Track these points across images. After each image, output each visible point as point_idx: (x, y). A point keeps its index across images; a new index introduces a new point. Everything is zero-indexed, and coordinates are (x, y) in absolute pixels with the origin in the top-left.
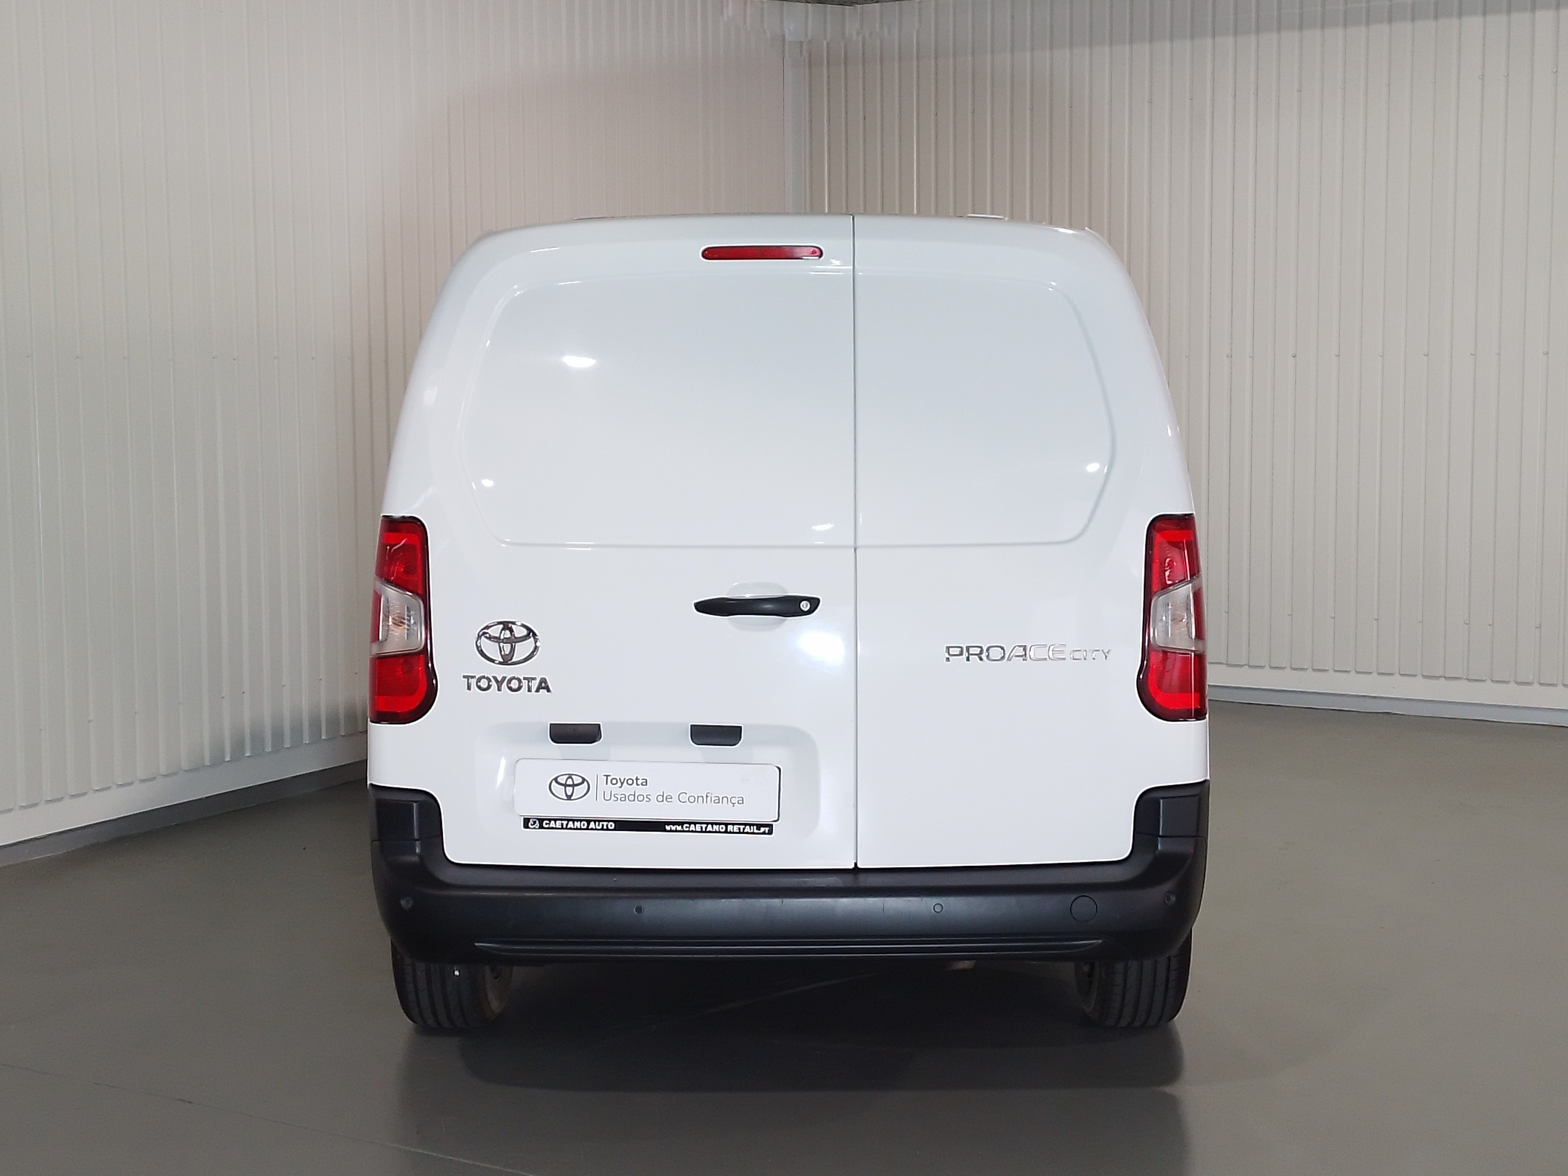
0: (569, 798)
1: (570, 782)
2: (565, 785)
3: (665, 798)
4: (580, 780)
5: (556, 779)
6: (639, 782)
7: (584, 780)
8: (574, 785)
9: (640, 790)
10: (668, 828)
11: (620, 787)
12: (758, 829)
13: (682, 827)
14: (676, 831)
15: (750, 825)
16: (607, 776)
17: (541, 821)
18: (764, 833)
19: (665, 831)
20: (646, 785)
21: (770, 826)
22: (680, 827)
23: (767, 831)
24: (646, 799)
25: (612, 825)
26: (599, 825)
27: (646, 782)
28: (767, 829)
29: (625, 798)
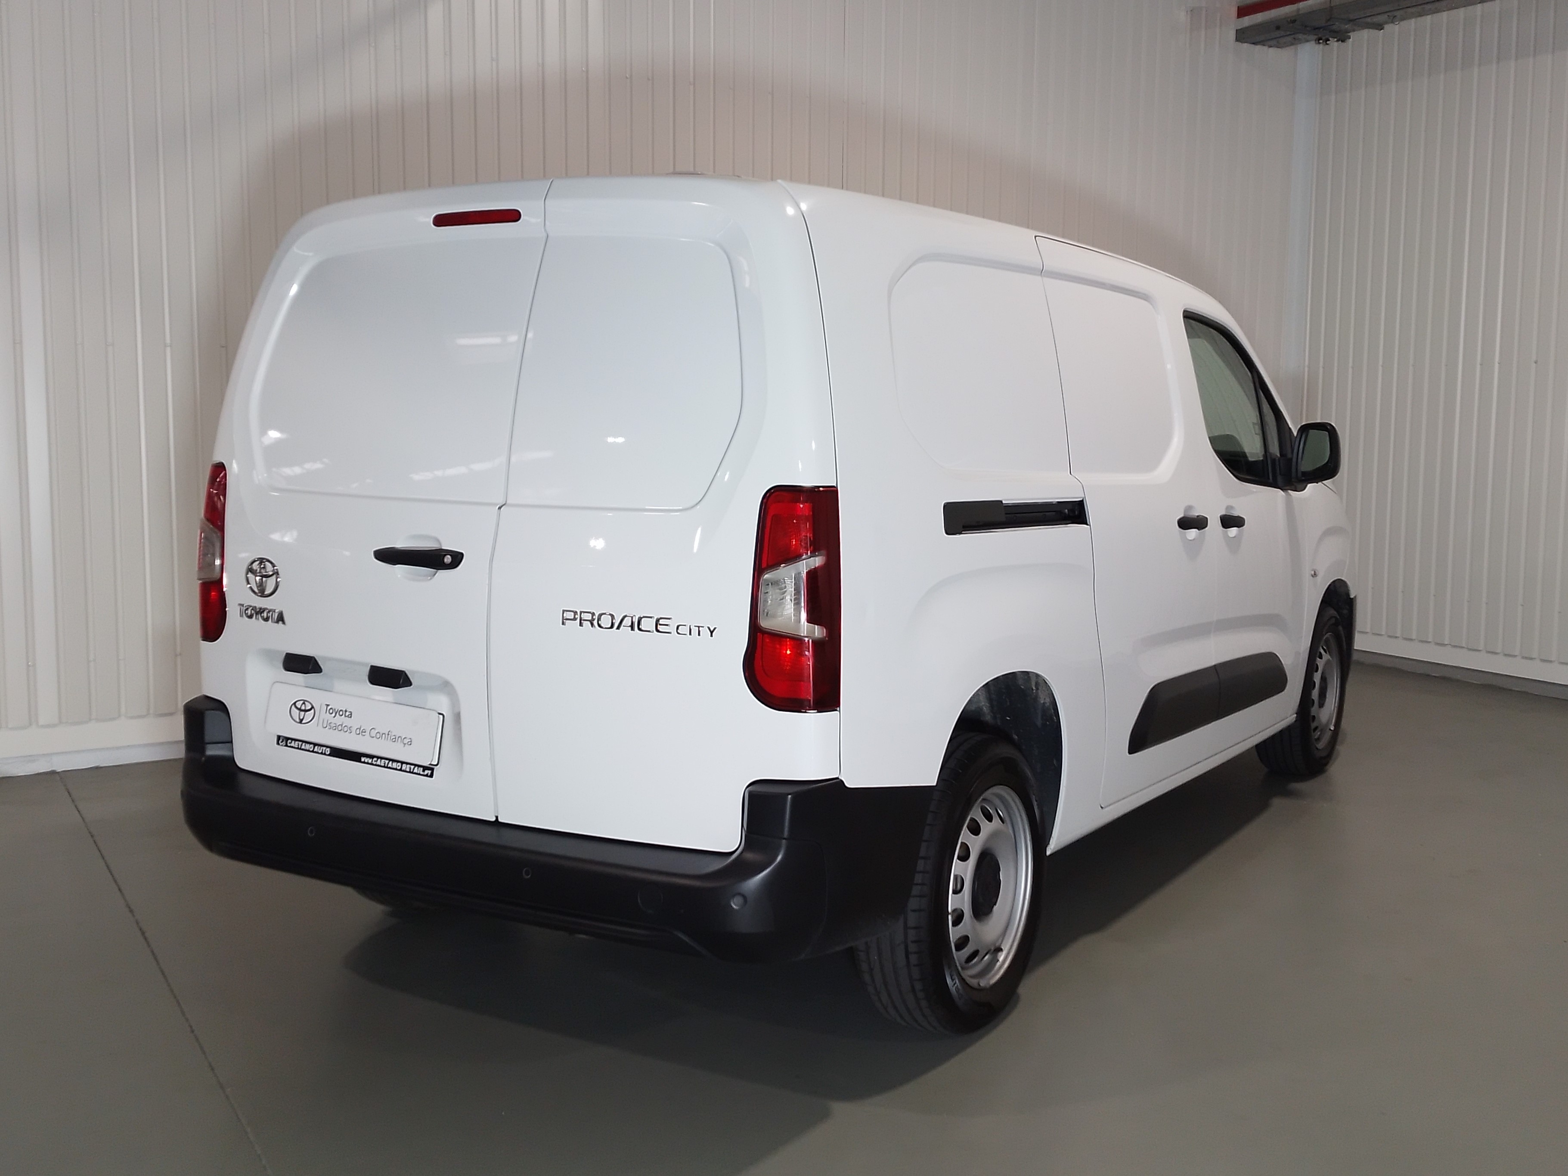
0: (301, 721)
1: (303, 708)
2: (300, 710)
3: (361, 732)
4: (309, 707)
5: (295, 703)
6: (347, 714)
7: (313, 707)
8: (306, 711)
9: (347, 721)
10: (363, 759)
11: (334, 717)
12: (424, 771)
13: (372, 761)
14: (368, 763)
15: (419, 766)
16: (328, 705)
17: (287, 739)
18: (427, 775)
19: (360, 762)
20: (351, 717)
21: (432, 770)
22: (371, 760)
23: (429, 774)
24: (349, 731)
25: (328, 751)
26: (320, 750)
27: (351, 714)
28: (430, 772)
29: (335, 728)
